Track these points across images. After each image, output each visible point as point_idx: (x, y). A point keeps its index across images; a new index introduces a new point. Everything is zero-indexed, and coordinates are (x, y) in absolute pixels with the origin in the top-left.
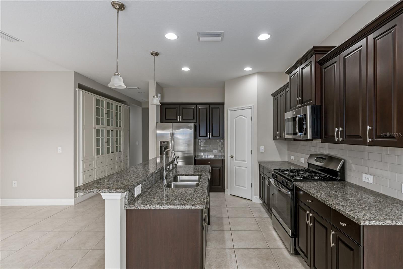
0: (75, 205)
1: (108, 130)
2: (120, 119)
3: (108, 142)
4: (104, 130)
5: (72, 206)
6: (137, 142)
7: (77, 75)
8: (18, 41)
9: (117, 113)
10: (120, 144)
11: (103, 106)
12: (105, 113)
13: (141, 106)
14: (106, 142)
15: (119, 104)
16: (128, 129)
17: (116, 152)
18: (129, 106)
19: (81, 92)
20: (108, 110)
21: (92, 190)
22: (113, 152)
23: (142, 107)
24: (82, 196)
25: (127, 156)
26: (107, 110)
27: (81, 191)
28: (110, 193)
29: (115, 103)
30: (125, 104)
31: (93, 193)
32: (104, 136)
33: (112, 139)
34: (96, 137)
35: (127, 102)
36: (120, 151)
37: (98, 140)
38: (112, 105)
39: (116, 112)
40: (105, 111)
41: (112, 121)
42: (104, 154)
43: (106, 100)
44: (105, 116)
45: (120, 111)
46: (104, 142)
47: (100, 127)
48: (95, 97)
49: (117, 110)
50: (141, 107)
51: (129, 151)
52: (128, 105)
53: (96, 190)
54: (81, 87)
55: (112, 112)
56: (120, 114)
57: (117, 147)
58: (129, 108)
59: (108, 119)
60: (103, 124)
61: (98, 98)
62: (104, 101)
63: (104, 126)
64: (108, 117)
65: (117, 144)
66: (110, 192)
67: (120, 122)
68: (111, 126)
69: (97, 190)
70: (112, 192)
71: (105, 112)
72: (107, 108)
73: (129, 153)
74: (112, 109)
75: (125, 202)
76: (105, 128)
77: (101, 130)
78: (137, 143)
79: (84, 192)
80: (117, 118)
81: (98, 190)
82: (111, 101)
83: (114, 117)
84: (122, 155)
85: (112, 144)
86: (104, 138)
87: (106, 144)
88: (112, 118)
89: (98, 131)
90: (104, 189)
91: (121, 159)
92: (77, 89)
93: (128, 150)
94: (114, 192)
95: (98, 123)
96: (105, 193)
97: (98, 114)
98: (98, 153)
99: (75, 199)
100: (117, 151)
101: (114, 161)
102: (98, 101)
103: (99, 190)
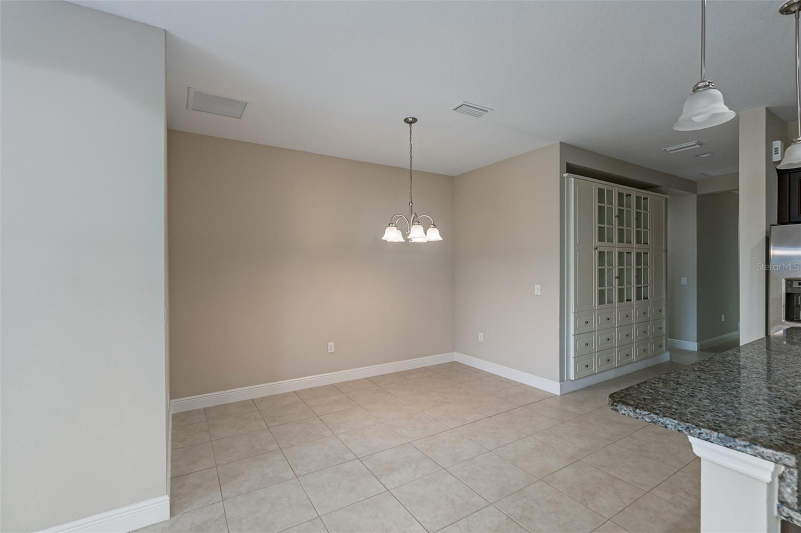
0: (561, 395)
1: (620, 251)
2: (646, 227)
3: (620, 277)
4: (612, 252)
5: (557, 395)
6: (682, 278)
7: (565, 147)
8: (487, 111)
9: (638, 214)
10: (646, 282)
11: (610, 202)
12: (615, 217)
13: (694, 191)
14: (617, 277)
15: (643, 193)
16: (664, 248)
17: (637, 300)
18: (666, 194)
19: (572, 180)
20: (621, 209)
21: (661, 419)
22: (631, 300)
23: (699, 193)
24: (572, 380)
25: (660, 311)
26: (619, 210)
27: (628, 410)
28: (727, 447)
29: (634, 192)
30: (657, 192)
31: (666, 427)
32: (612, 265)
33: (629, 270)
34: (597, 267)
35: (660, 186)
36: (646, 298)
37: (601, 273)
38: (629, 197)
39: (637, 212)
40: (615, 212)
41: (629, 232)
42: (612, 302)
43: (616, 189)
44: (615, 221)
45: (646, 209)
46: (613, 277)
47: (604, 246)
48: (595, 185)
49: (638, 206)
50: (696, 193)
51: (665, 299)
52: (663, 193)
53: (676, 422)
54: (571, 169)
55: (629, 212)
56: (646, 215)
57: (638, 289)
58: (666, 199)
59: (621, 227)
60: (610, 240)
61: (601, 187)
62: (612, 191)
63: (611, 243)
64: (621, 223)
65: (638, 282)
66: (730, 447)
67: (646, 234)
68: (626, 243)
69: (679, 424)
70: (738, 448)
71: (615, 214)
72: (619, 206)
73: (664, 303)
74: (629, 206)
75: (780, 492)
76: (615, 247)
77: (607, 252)
78: (684, 281)
79: (637, 415)
80: (638, 225)
81: (682, 424)
82: (626, 190)
83: (634, 223)
84: (649, 308)
85: (629, 283)
86: (612, 269)
87: (615, 282)
88: (629, 225)
89: (601, 254)
90: (703, 427)
91: (648, 316)
92: (566, 175)
93: (664, 296)
94: (744, 449)
95: (601, 239)
96: (707, 440)
97: (601, 220)
98: (601, 301)
99: (562, 383)
100: (638, 298)
101: (633, 319)
102: (601, 192)
103: (685, 427)
